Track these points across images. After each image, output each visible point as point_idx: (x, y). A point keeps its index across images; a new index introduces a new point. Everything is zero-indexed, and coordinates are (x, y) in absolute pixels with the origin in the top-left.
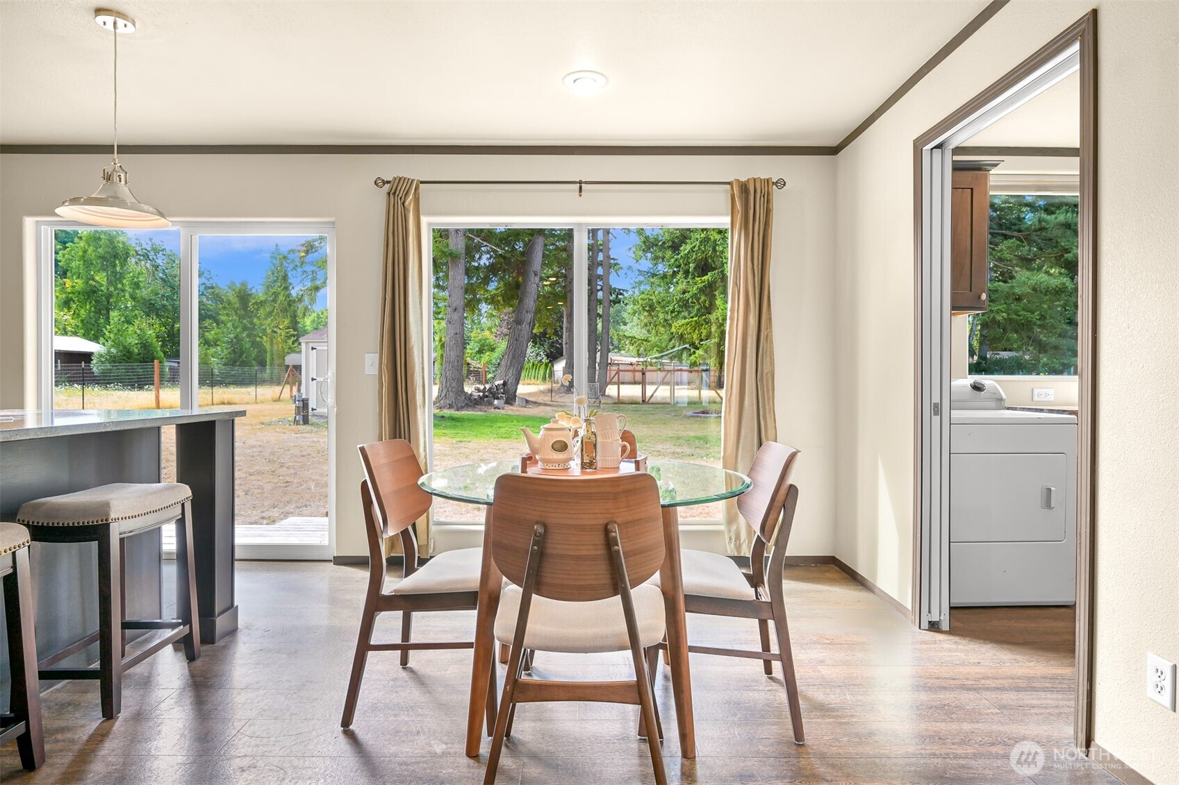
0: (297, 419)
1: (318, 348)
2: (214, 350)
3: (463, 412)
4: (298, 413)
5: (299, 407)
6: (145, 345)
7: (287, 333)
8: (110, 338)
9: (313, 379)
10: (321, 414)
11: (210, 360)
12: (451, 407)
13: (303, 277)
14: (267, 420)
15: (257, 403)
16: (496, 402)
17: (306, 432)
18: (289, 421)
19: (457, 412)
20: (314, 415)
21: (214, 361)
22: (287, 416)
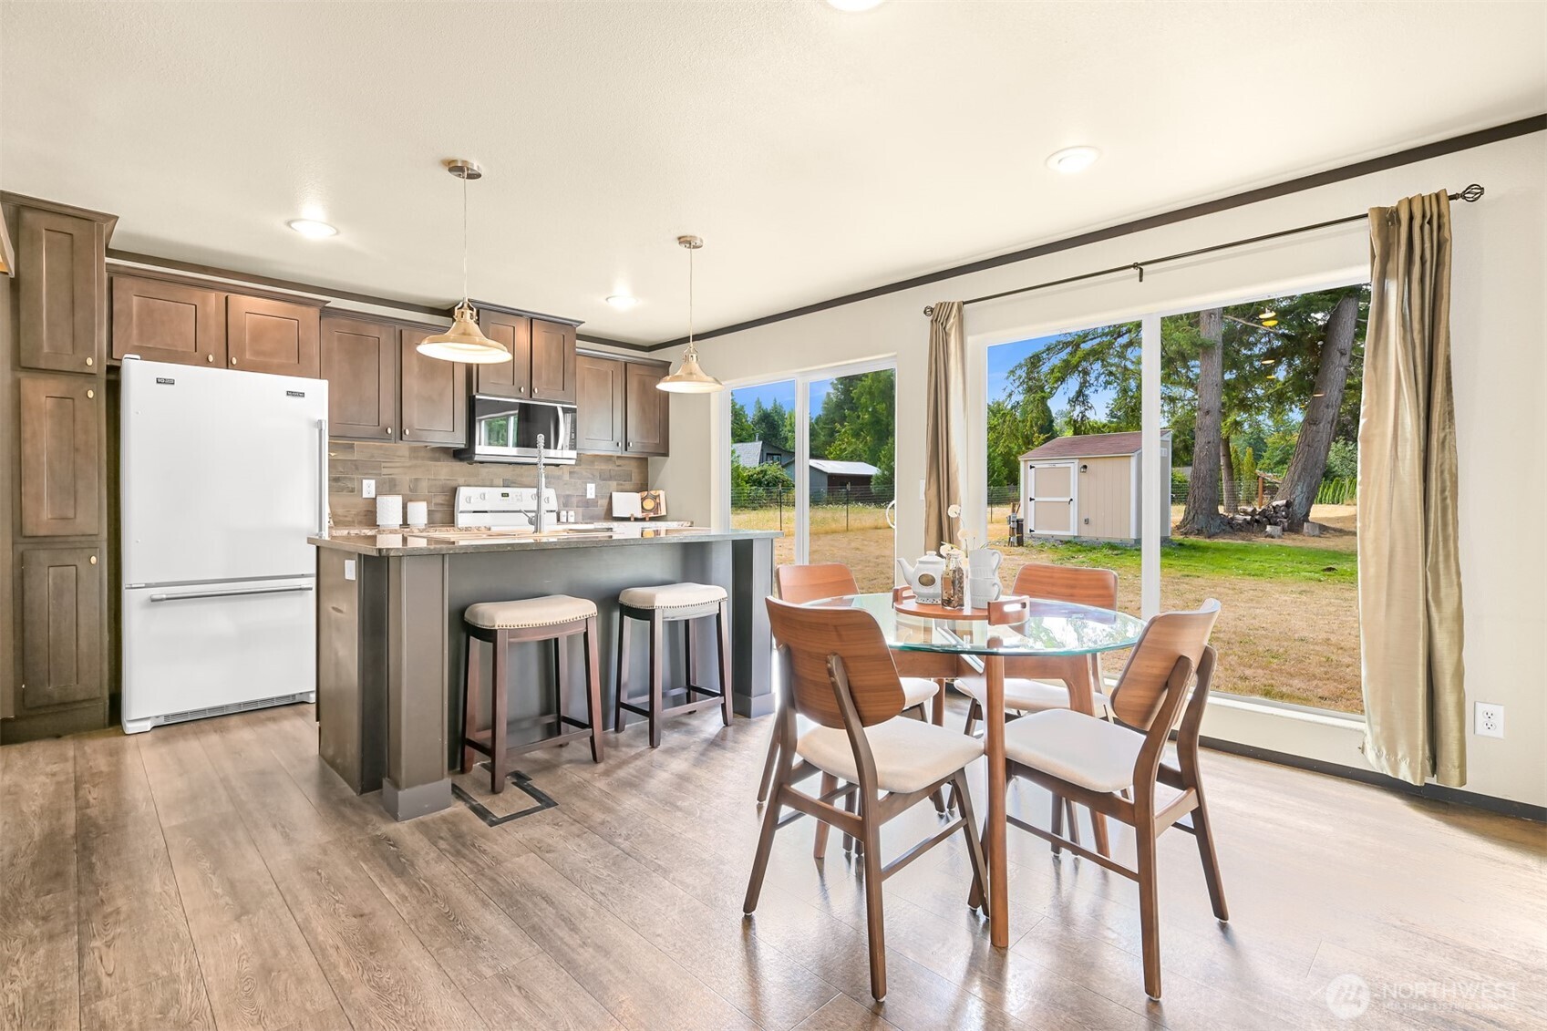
1: (1036, 466)
3: (1216, 540)
9: (1031, 499)
10: (1036, 536)
12: (1199, 532)
16: (1269, 528)
19: (1208, 540)
22: (1000, 537)
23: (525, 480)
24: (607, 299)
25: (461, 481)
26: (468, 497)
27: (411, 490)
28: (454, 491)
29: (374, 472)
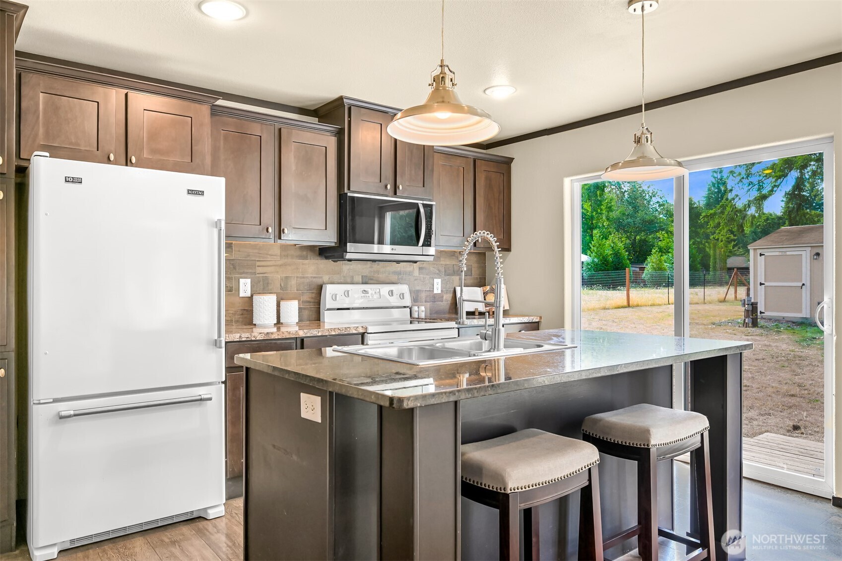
0: (747, 321)
1: (766, 254)
2: (666, 256)
4: (747, 316)
5: (748, 311)
6: (617, 254)
7: (728, 238)
8: (594, 250)
9: (761, 284)
10: (770, 318)
11: (663, 265)
13: (750, 187)
14: (717, 320)
15: (705, 303)
17: (756, 335)
18: (738, 323)
20: (762, 318)
21: (667, 266)
22: (735, 317)
23: (382, 276)
24: (484, 91)
25: (326, 278)
26: (333, 293)
27: (282, 288)
28: (320, 289)
29: (250, 271)
